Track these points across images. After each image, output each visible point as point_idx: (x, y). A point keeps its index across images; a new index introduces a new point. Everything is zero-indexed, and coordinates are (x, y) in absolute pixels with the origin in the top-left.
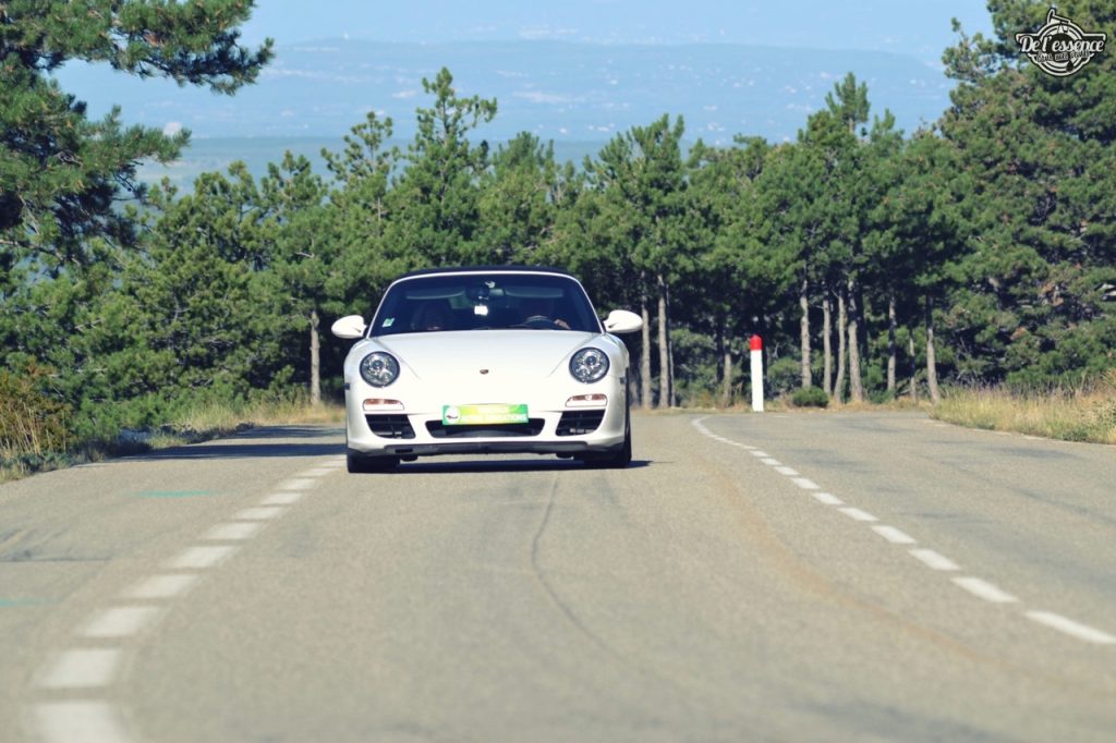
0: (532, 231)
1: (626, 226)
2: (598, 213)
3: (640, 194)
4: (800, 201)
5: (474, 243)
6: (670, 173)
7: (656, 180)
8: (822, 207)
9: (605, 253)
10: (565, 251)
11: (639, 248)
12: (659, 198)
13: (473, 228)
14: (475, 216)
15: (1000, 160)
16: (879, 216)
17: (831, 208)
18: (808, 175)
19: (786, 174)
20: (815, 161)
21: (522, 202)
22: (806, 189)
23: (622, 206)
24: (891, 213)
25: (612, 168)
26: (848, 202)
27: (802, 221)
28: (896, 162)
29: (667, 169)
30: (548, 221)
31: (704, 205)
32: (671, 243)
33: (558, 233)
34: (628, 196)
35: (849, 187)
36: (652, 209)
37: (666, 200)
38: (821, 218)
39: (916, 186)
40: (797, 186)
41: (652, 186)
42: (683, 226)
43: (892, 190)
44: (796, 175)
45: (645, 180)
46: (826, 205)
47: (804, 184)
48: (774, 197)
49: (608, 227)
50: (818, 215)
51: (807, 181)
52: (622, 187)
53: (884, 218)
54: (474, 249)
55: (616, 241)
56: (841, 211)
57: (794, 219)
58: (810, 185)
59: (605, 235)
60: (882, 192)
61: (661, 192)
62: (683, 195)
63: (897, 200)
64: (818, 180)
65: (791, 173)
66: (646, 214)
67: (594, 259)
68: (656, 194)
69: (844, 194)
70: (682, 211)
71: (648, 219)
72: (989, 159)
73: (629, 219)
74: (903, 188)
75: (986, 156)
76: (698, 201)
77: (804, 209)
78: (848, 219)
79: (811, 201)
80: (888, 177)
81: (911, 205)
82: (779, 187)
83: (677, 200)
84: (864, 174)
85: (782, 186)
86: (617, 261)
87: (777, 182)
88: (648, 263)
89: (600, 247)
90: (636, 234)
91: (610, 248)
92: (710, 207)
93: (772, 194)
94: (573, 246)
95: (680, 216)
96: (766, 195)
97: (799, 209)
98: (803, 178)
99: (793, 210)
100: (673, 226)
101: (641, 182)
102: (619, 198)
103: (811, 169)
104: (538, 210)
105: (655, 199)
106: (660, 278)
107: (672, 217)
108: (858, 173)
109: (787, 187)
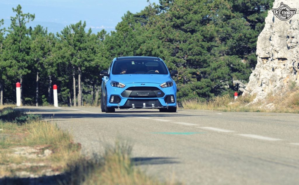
0: (45, 53)
1: (70, 53)
2: (62, 49)
3: (74, 44)
4: (117, 47)
5: (30, 56)
6: (82, 38)
7: (78, 40)
8: (123, 49)
9: (64, 61)
10: (55, 59)
11: (73, 60)
12: (79, 45)
13: (29, 52)
14: (30, 48)
15: (163, 38)
16: (139, 52)
17: (126, 49)
18: (119, 40)
19: (113, 39)
20: (121, 36)
21: (42, 45)
22: (119, 44)
23: (68, 47)
24: (142, 51)
25: (65, 36)
26: (130, 47)
27: (118, 53)
28: (143, 36)
29: (81, 37)
30: (50, 51)
31: (92, 47)
32: (83, 58)
33: (53, 54)
34: (70, 44)
35: (131, 43)
36: (77, 48)
37: (81, 46)
38: (123, 52)
39: (149, 43)
40: (116, 43)
41: (77, 42)
42: (86, 53)
43: (142, 45)
44: (115, 40)
45: (75, 40)
46: (125, 48)
47: (118, 42)
48: (110, 46)
49: (65, 53)
50: (122, 51)
51: (119, 41)
52: (68, 41)
53: (140, 52)
54: (30, 58)
55: (67, 57)
56: (128, 50)
57: (115, 52)
58: (120, 43)
59: (64, 55)
60: (139, 45)
61: (80, 43)
62: (86, 44)
63: (144, 47)
64: (122, 41)
65: (114, 39)
66: (75, 50)
67: (61, 63)
68: (78, 44)
69: (129, 45)
70: (86, 49)
71: (76, 51)
72: (160, 38)
73: (71, 51)
74: (145, 44)
75: (159, 37)
76: (90, 46)
77: (118, 49)
78: (130, 52)
79: (120, 47)
80: (141, 40)
81: (148, 49)
82: (110, 43)
83: (84, 46)
84: (135, 40)
85: (112, 43)
86: (67, 63)
87: (110, 41)
88: (76, 64)
89: (62, 59)
90: (72, 55)
91: (65, 59)
92: (93, 48)
93: (109, 45)
94: (57, 58)
95: (85, 51)
96: (107, 45)
97: (117, 49)
98: (117, 41)
99: (115, 49)
100: (83, 53)
101: (74, 40)
102: (67, 45)
103: (120, 38)
104: (47, 47)
105: (78, 45)
106: (79, 68)
107: (83, 51)
108: (133, 39)
109: (113, 43)
